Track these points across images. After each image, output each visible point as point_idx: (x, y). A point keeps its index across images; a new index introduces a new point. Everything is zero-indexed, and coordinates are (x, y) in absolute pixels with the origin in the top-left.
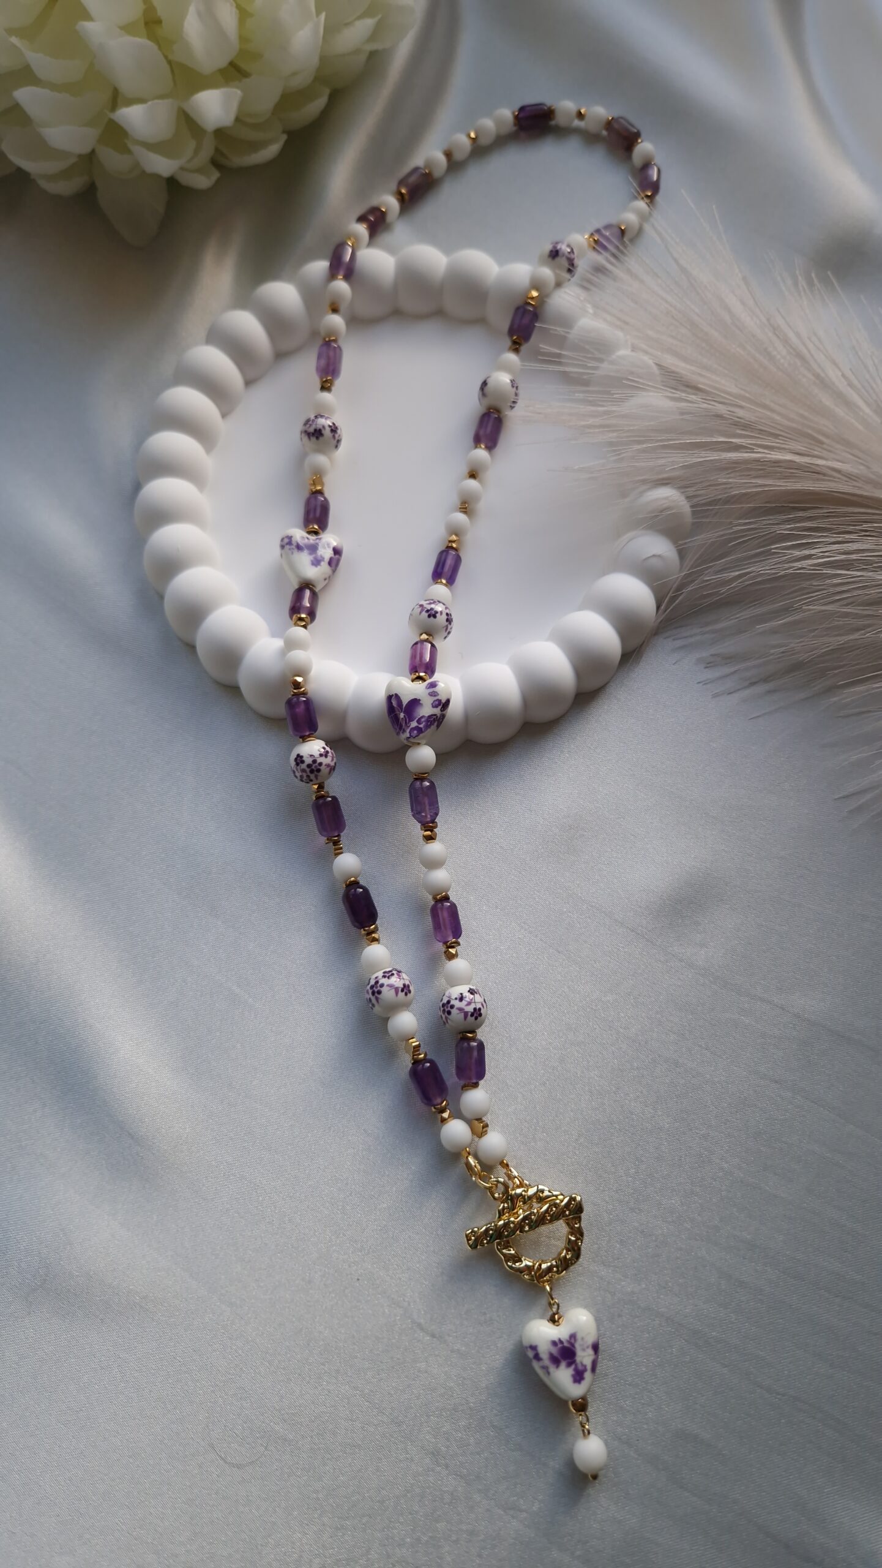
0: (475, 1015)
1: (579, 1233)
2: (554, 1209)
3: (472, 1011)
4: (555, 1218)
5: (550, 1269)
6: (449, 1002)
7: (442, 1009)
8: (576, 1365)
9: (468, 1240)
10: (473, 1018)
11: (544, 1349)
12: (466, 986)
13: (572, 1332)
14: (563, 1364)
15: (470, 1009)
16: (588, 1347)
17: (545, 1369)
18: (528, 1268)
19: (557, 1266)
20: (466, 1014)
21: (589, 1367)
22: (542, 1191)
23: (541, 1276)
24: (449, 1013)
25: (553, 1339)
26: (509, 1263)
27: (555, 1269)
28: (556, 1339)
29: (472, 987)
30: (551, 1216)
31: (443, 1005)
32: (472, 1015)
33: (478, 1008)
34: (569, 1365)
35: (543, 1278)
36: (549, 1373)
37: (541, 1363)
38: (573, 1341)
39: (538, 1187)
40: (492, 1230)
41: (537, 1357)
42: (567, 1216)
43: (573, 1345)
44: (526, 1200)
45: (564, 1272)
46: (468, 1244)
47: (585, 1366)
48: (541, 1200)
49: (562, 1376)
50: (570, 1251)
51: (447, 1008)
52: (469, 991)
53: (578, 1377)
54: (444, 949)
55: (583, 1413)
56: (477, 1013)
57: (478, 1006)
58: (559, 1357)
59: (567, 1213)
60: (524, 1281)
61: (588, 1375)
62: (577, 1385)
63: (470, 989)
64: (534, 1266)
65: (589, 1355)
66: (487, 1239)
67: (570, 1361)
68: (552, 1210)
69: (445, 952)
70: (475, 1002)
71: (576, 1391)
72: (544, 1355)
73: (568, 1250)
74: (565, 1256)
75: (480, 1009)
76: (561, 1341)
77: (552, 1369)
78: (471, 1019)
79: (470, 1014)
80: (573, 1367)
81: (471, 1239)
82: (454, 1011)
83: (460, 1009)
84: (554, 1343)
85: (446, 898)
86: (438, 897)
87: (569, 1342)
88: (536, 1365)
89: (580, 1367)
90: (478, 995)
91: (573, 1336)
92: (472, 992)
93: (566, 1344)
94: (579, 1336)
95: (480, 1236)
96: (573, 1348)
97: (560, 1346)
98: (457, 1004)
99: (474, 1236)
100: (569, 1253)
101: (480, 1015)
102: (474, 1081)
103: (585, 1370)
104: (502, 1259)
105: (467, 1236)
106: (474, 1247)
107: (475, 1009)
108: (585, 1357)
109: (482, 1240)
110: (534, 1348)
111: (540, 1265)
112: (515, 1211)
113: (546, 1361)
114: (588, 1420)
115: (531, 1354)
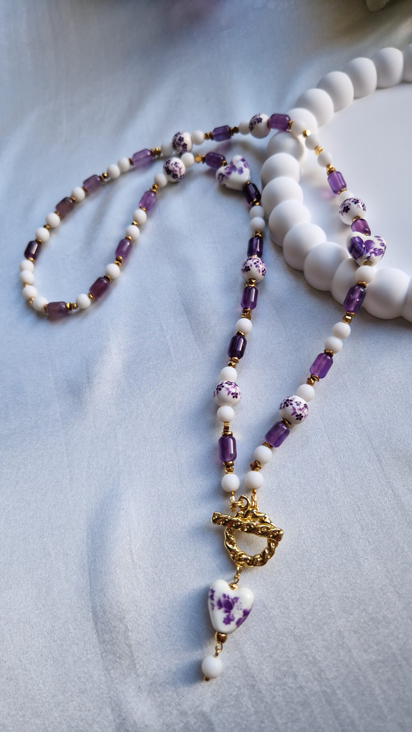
0: (298, 417)
1: (272, 552)
2: (266, 530)
3: (299, 414)
4: (263, 534)
5: (246, 560)
6: (291, 400)
7: (285, 401)
8: (230, 614)
9: (213, 516)
10: (296, 418)
11: (218, 595)
12: (306, 402)
13: (237, 596)
14: (223, 609)
15: (299, 412)
16: (241, 609)
17: (213, 605)
18: (235, 552)
19: (250, 560)
20: (295, 413)
21: (236, 620)
22: (265, 518)
23: (240, 560)
24: (287, 406)
25: (225, 594)
26: (227, 542)
27: (248, 561)
28: (227, 595)
29: (307, 404)
30: (262, 532)
31: (288, 400)
32: (297, 416)
33: (302, 415)
34: (226, 612)
35: (240, 562)
36: (213, 609)
37: (212, 601)
38: (235, 601)
39: (265, 515)
40: (228, 519)
41: (212, 597)
42: (270, 537)
43: (234, 603)
44: (255, 517)
45: (252, 566)
46: (213, 518)
47: (234, 618)
48: (262, 522)
49: (219, 615)
50: (262, 558)
51: (289, 402)
52: (304, 405)
53: (228, 621)
54: (309, 377)
55: (221, 643)
56: (300, 417)
57: (303, 415)
58: (223, 605)
59: (271, 536)
60: (229, 556)
61: (233, 624)
62: (224, 624)
63: (306, 404)
64: (238, 552)
65: (239, 614)
66: (222, 522)
67: (228, 610)
68: (264, 529)
69: (308, 379)
70: (303, 412)
71: (223, 628)
72: (216, 599)
73: (261, 556)
74: (257, 559)
75: (302, 417)
76: (228, 598)
77: (216, 608)
78: (294, 416)
79: (296, 414)
80: (227, 614)
81: (215, 517)
82: (290, 407)
83: (294, 409)
84: (224, 596)
85: (331, 355)
86: (327, 351)
87: (232, 600)
88: (210, 601)
89: (231, 617)
90: (307, 410)
91: (236, 599)
92: (306, 406)
93: (230, 600)
94: (239, 601)
95: (221, 518)
96: (233, 605)
97: (227, 599)
98: (295, 405)
99: (217, 516)
100: (261, 558)
101: (300, 419)
102: (271, 444)
103: (233, 620)
104: (225, 539)
105: (214, 514)
106: (215, 521)
107: (300, 414)
108: (237, 614)
109: (220, 521)
110: (213, 591)
111: (242, 554)
112: (245, 519)
113: (215, 602)
114: (222, 649)
115: (210, 594)
